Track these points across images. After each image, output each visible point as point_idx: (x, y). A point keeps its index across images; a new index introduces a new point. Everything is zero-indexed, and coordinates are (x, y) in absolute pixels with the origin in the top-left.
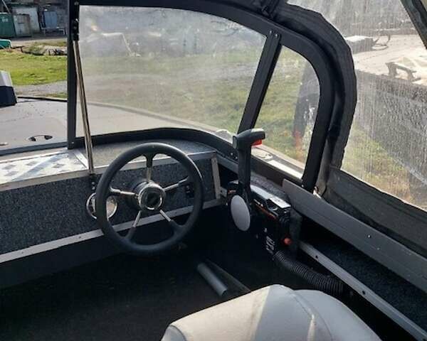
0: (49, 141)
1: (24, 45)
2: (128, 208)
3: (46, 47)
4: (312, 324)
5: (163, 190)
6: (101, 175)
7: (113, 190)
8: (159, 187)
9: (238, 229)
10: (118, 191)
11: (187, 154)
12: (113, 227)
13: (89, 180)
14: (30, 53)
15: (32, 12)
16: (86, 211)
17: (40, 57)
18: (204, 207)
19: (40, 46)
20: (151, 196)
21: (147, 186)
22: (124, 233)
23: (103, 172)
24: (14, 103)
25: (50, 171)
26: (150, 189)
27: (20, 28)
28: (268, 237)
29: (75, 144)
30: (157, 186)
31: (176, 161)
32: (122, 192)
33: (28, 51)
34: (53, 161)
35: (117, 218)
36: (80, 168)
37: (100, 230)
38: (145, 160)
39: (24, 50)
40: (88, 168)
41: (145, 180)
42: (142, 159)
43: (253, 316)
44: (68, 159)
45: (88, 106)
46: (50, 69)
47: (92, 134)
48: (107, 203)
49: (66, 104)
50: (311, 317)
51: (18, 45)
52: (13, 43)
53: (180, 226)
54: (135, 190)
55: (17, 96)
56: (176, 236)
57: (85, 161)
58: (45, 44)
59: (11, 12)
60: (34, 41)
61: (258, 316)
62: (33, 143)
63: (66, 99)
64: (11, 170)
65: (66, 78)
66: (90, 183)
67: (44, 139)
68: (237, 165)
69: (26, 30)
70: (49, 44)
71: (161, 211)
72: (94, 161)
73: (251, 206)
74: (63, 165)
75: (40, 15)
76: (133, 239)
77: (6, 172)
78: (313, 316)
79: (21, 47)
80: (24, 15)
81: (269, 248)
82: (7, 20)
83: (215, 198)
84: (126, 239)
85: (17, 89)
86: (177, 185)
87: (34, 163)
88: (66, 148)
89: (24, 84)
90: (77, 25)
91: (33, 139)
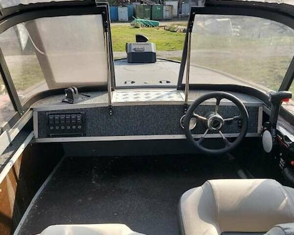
0: (168, 84)
1: (167, 25)
2: (202, 126)
3: (179, 27)
4: (284, 202)
5: (224, 120)
6: (190, 105)
7: (195, 114)
8: (222, 118)
9: (265, 151)
10: (198, 115)
11: (242, 102)
12: (192, 135)
13: (184, 107)
14: (169, 30)
15: (175, 4)
16: (179, 123)
17: (174, 33)
18: (246, 136)
19: (175, 26)
20: (216, 122)
21: (214, 116)
22: (197, 139)
23: (191, 104)
24: (154, 61)
25: (166, 99)
26: (216, 118)
27: (166, 14)
28: (281, 159)
29: (181, 87)
30: (220, 117)
31: (235, 105)
32: (200, 117)
33: (168, 29)
34: (168, 94)
35: (194, 131)
36: (180, 100)
37: (185, 135)
38: (216, 101)
39: (166, 28)
40: (184, 100)
41: (214, 112)
42: (214, 100)
43: (251, 188)
44: (176, 95)
45: (190, 67)
46: (179, 41)
47: (190, 83)
48: (191, 121)
49: (180, 64)
50: (285, 197)
51: (163, 25)
52: (161, 24)
53: (230, 143)
54: (207, 117)
55: (157, 57)
56: (226, 148)
57: (184, 96)
58: (179, 25)
59: (163, 3)
60: (173, 23)
61: (253, 189)
62: (161, 84)
63: (180, 62)
64: (148, 96)
65: (183, 48)
66: (184, 109)
67: (166, 83)
68: (270, 111)
69: (169, 16)
70: (181, 25)
71: (220, 132)
72: (188, 97)
73: (275, 138)
74: (172, 97)
75: (179, 6)
76: (201, 144)
77: (145, 96)
78: (287, 198)
79: (164, 26)
80: (170, 5)
81: (282, 165)
82: (160, 9)
83: (257, 132)
84: (197, 143)
85: (158, 53)
86: (232, 119)
87: (159, 94)
88: (176, 89)
89: (162, 49)
90: (192, 24)
91: (161, 82)
